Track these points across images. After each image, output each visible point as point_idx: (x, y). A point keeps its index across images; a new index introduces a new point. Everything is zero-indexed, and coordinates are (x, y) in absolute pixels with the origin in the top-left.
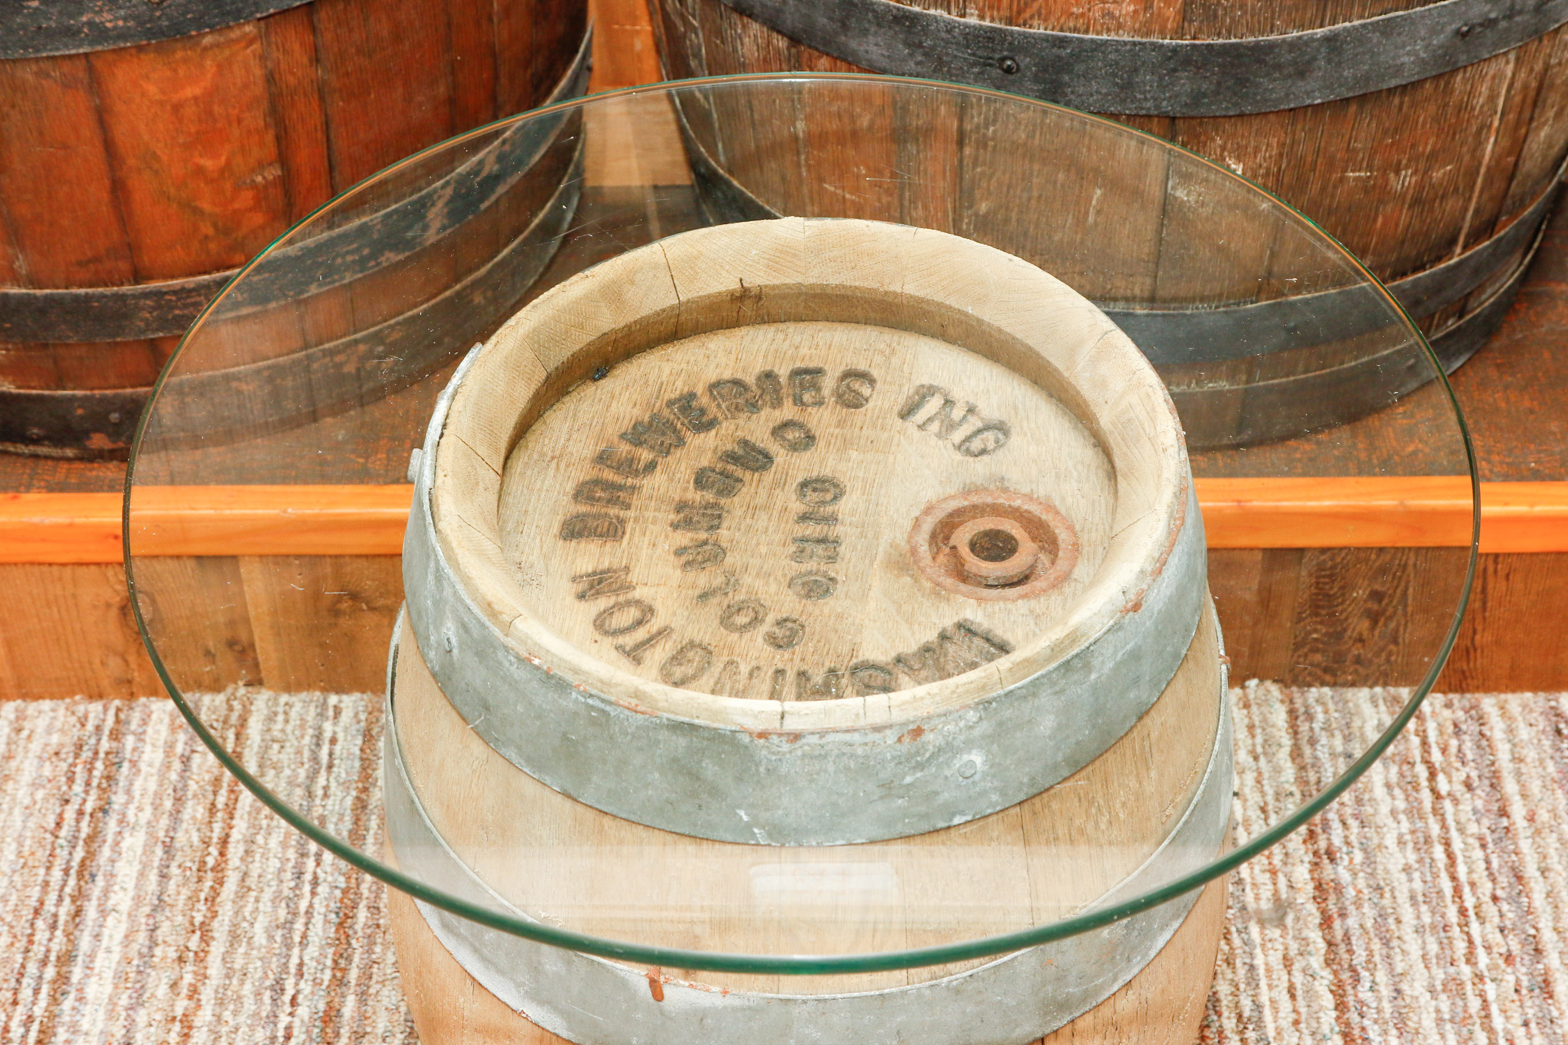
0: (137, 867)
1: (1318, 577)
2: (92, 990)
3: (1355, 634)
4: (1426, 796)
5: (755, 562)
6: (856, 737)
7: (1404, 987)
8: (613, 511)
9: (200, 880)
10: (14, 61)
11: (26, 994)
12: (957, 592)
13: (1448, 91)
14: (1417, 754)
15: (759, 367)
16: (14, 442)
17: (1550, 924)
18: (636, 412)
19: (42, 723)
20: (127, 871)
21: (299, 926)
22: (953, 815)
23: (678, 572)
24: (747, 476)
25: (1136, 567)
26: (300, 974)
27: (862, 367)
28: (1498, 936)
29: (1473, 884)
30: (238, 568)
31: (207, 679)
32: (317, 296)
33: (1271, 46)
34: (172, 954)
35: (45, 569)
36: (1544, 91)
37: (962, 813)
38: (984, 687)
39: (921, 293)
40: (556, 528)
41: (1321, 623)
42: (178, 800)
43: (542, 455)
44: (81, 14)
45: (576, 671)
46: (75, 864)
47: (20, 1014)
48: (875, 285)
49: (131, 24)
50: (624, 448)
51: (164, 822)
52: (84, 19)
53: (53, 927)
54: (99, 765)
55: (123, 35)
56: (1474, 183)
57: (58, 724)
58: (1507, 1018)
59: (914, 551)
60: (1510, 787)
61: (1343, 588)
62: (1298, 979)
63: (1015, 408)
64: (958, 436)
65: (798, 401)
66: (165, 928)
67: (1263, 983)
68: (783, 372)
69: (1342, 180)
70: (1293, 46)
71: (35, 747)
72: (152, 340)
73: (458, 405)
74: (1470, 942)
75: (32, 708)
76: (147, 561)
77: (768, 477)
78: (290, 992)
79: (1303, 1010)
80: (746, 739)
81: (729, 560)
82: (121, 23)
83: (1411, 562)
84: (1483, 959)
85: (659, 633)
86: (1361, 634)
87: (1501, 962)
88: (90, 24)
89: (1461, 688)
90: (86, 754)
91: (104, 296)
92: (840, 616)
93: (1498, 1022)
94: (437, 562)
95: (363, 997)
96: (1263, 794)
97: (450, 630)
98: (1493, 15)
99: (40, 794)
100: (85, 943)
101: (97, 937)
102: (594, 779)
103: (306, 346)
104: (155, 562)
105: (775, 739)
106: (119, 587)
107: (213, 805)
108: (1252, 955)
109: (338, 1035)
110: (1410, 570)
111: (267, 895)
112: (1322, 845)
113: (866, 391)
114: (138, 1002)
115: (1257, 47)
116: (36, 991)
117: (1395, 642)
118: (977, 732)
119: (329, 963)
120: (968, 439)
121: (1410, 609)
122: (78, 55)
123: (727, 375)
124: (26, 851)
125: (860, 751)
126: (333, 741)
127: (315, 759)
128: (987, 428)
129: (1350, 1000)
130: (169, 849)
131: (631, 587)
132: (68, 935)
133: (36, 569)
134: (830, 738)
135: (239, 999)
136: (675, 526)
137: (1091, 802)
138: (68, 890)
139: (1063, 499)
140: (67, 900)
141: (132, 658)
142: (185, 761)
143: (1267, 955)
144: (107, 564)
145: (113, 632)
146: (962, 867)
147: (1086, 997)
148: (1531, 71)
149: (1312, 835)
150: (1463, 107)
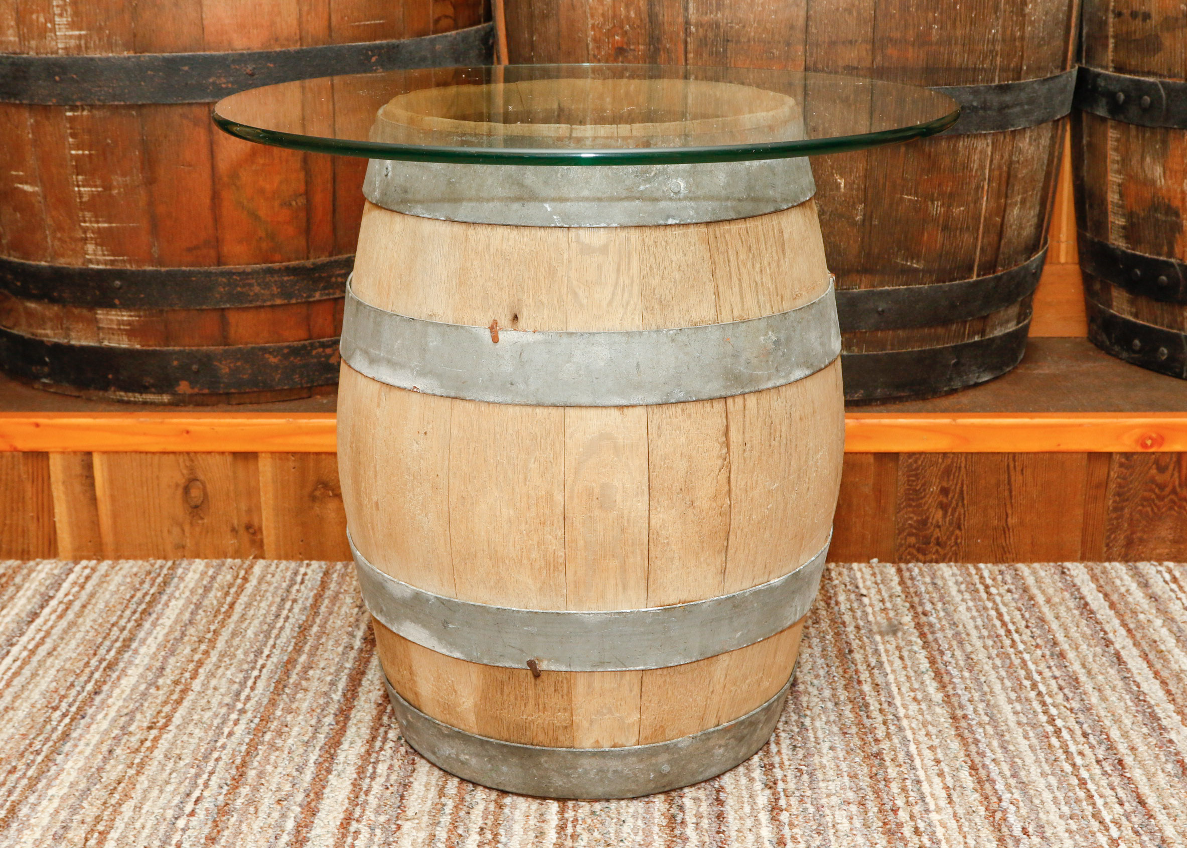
0: (178, 611)
1: (908, 476)
2: (143, 650)
3: (934, 522)
4: (983, 594)
6: (612, 142)
7: (973, 656)
9: (215, 616)
10: (170, 105)
11: (102, 651)
13: (956, 151)
14: (977, 581)
16: (133, 391)
17: (1063, 635)
19: (127, 566)
20: (171, 612)
21: (275, 631)
26: (274, 647)
28: (1031, 639)
29: (1013, 622)
30: (257, 464)
31: (231, 550)
32: (319, 301)
34: (195, 639)
35: (143, 456)
36: (1012, 179)
38: (684, 128)
41: (913, 512)
42: (207, 589)
44: (210, 77)
46: (140, 609)
47: (97, 658)
51: (197, 597)
52: (211, 80)
53: (123, 629)
54: (160, 578)
56: (979, 228)
57: (138, 566)
58: (1037, 665)
60: (1035, 591)
61: (924, 485)
62: (906, 653)
66: (192, 630)
67: (883, 654)
69: (902, 199)
71: (122, 572)
72: (223, 309)
74: (1013, 640)
75: (121, 562)
76: (204, 456)
78: (266, 653)
79: (909, 663)
82: (230, 85)
83: (963, 465)
84: (1021, 646)
86: (938, 522)
87: (1032, 646)
88: (214, 83)
89: (1002, 561)
91: (200, 273)
93: (1032, 666)
95: (312, 655)
96: (882, 596)
98: (975, 104)
99: (122, 588)
100: (141, 635)
101: (149, 633)
102: (465, 203)
103: (310, 338)
104: (209, 456)
106: (185, 471)
107: (228, 592)
108: (876, 646)
109: (294, 667)
110: (963, 469)
111: (257, 621)
112: (920, 610)
114: (172, 653)
117: (959, 528)
119: (292, 644)
121: (965, 502)
122: (204, 103)
124: (111, 605)
126: (305, 574)
127: (293, 580)
129: (939, 660)
130: (198, 606)
132: (131, 632)
133: (137, 456)
134: (597, 141)
135: (234, 655)
138: (134, 618)
140: (133, 621)
141: (187, 528)
142: (213, 578)
143: (886, 646)
144: (181, 453)
145: (178, 509)
146: (674, 258)
147: (752, 379)
148: (1002, 156)
149: (912, 607)
150: (966, 167)
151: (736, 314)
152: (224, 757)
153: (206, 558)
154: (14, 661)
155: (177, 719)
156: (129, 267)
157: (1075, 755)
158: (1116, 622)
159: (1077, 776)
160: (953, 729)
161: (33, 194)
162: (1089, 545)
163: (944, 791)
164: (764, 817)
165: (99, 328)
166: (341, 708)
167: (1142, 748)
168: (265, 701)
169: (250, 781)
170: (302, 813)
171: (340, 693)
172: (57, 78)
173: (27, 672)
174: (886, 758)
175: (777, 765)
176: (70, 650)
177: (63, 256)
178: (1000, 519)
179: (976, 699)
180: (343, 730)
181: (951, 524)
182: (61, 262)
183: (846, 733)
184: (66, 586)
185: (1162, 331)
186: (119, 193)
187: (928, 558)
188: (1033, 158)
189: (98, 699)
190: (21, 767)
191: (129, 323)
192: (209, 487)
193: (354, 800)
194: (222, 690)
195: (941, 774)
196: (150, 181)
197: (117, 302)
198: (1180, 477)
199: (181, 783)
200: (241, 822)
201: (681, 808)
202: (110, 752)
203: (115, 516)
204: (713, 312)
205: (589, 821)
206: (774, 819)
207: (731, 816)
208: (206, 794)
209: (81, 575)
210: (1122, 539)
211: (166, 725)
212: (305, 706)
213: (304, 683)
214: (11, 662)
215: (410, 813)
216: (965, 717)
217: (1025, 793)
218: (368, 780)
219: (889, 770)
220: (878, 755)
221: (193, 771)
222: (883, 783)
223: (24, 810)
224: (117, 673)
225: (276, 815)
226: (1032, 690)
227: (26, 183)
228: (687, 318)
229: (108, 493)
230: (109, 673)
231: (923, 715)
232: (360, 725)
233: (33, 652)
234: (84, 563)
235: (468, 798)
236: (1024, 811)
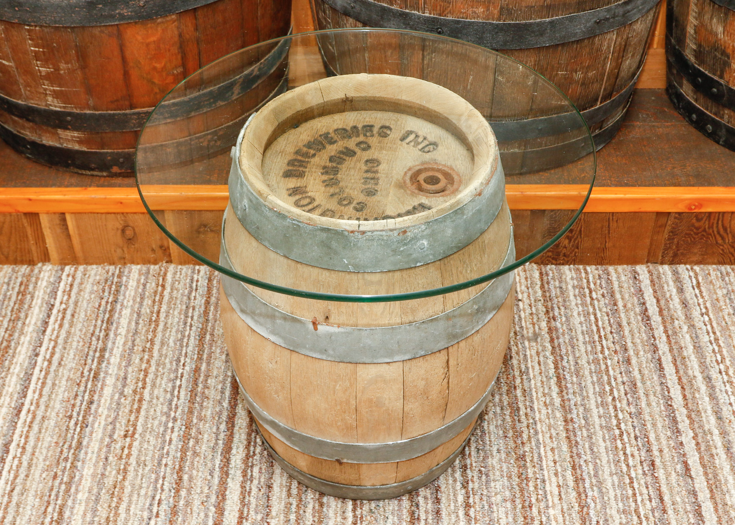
0: (127, 320)
1: (550, 221)
2: (112, 360)
3: (563, 245)
4: (588, 299)
5: (350, 185)
6: (384, 233)
7: (579, 361)
8: (301, 169)
9: (150, 325)
10: (92, 27)
11: (89, 361)
12: (419, 194)
13: (593, 44)
14: (585, 285)
15: (351, 124)
16: (85, 170)
17: (631, 341)
18: (309, 138)
19: (93, 273)
20: (124, 322)
21: (185, 340)
22: (417, 262)
23: (323, 188)
24: (347, 158)
25: (480, 181)
26: (186, 356)
27: (387, 124)
28: (612, 344)
29: (604, 328)
30: (164, 216)
31: (152, 260)
32: (194, 116)
33: (531, 24)
34: (140, 349)
35: (96, 215)
36: (627, 47)
37: (420, 262)
38: (427, 217)
39: (408, 99)
40: (281, 174)
42: (142, 298)
43: (277, 151)
44: (116, 10)
45: (289, 212)
46: (106, 319)
47: (87, 368)
48: (392, 97)
49: (133, 14)
50: (305, 149)
51: (137, 305)
52: (117, 12)
53: (98, 339)
54: (114, 286)
55: (130, 18)
56: (604, 78)
57: (99, 273)
58: (614, 371)
59: (405, 182)
60: (618, 296)
61: (559, 226)
62: (542, 359)
63: (440, 138)
64: (420, 147)
65: (365, 135)
66: (138, 341)
67: (529, 360)
68: (360, 126)
69: (557, 74)
70: (538, 24)
71: (91, 280)
72: (136, 131)
73: (248, 130)
74: (602, 347)
75: (89, 267)
76: (132, 214)
77: (355, 159)
78: (182, 362)
79: (543, 369)
80: (347, 233)
81: (341, 184)
82: (130, 14)
83: (583, 218)
84: (607, 352)
85: (317, 206)
86: (565, 245)
87: (613, 353)
88: (119, 14)
89: (601, 264)
90: (109, 283)
91: (119, 114)
92: (379, 202)
93: (611, 372)
94: (241, 179)
95: (208, 364)
96: (530, 300)
97: (246, 202)
98: (608, 17)
99: (93, 296)
100: (110, 345)
101: (114, 343)
102: (295, 250)
103: (190, 135)
104: (134, 215)
105: (356, 233)
106: (121, 222)
107: (154, 300)
108: (525, 351)
109: (200, 376)
110: (582, 220)
111: (174, 330)
112: (551, 315)
113: (388, 132)
114: (129, 364)
115: (526, 24)
116: (93, 361)
117: (578, 248)
118: (425, 233)
119: (196, 352)
120: (423, 148)
121: (582, 236)
122: (114, 25)
123: (340, 127)
124: (88, 314)
125: (385, 238)
126: (197, 281)
127: (191, 287)
128: (430, 144)
129: (560, 366)
130: (139, 315)
131: (307, 192)
132: (103, 342)
133: (92, 215)
134: (375, 233)
135: (164, 364)
136: (322, 174)
137: (464, 263)
138: (103, 327)
139: (456, 166)
140: (103, 331)
141: (125, 249)
142: (144, 285)
143: (531, 351)
144: (118, 213)
145: (119, 239)
146: (420, 282)
147: (463, 334)
148: (622, 38)
149: (547, 312)
150: (599, 50)
151: (455, 303)
152: (169, 463)
153: (138, 264)
154: (41, 371)
155: (139, 429)
156: (75, 111)
157: (629, 456)
158: (662, 328)
159: (629, 475)
160: (565, 432)
161: (11, 67)
162: (652, 254)
163: (557, 489)
164: (461, 513)
165: (60, 138)
166: (228, 415)
167: (666, 450)
168: (186, 409)
169: (185, 484)
170: (216, 513)
171: (227, 401)
172: (17, 9)
173: (49, 382)
174: (528, 460)
175: (469, 467)
176: (71, 361)
177: (32, 99)
178: (601, 244)
179: (579, 403)
180: (232, 435)
181: (572, 246)
182: (32, 103)
183: (506, 437)
184: (60, 293)
185: (710, 116)
186: (65, 73)
187: (558, 262)
188: (642, 30)
189: (93, 407)
190: (60, 473)
191: (78, 137)
192: (136, 229)
193: (243, 503)
194: (161, 399)
195: (556, 474)
196: (84, 67)
197: (70, 127)
198: (709, 224)
199: (148, 487)
200: (184, 521)
201: (417, 506)
202: (106, 459)
203: (82, 243)
204: (442, 307)
205: (369, 517)
206: (467, 514)
207: (444, 513)
208: (163, 498)
209: (67, 284)
210: (671, 253)
211: (134, 433)
212: (209, 413)
213: (206, 391)
214: (39, 372)
215: (274, 513)
216: (572, 420)
217: (601, 491)
218: (249, 482)
219: (529, 471)
220: (523, 457)
221: (153, 476)
222: (525, 481)
223: (67, 514)
224: (100, 383)
225: (202, 515)
226: (610, 395)
227: (4, 60)
228: (426, 314)
229: (76, 232)
230: (96, 383)
231: (549, 418)
232: (241, 431)
233: (50, 362)
234: (67, 268)
235: (303, 497)
236: (599, 507)
